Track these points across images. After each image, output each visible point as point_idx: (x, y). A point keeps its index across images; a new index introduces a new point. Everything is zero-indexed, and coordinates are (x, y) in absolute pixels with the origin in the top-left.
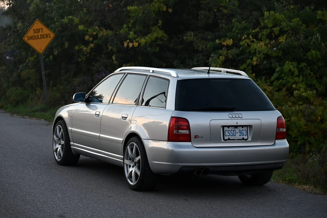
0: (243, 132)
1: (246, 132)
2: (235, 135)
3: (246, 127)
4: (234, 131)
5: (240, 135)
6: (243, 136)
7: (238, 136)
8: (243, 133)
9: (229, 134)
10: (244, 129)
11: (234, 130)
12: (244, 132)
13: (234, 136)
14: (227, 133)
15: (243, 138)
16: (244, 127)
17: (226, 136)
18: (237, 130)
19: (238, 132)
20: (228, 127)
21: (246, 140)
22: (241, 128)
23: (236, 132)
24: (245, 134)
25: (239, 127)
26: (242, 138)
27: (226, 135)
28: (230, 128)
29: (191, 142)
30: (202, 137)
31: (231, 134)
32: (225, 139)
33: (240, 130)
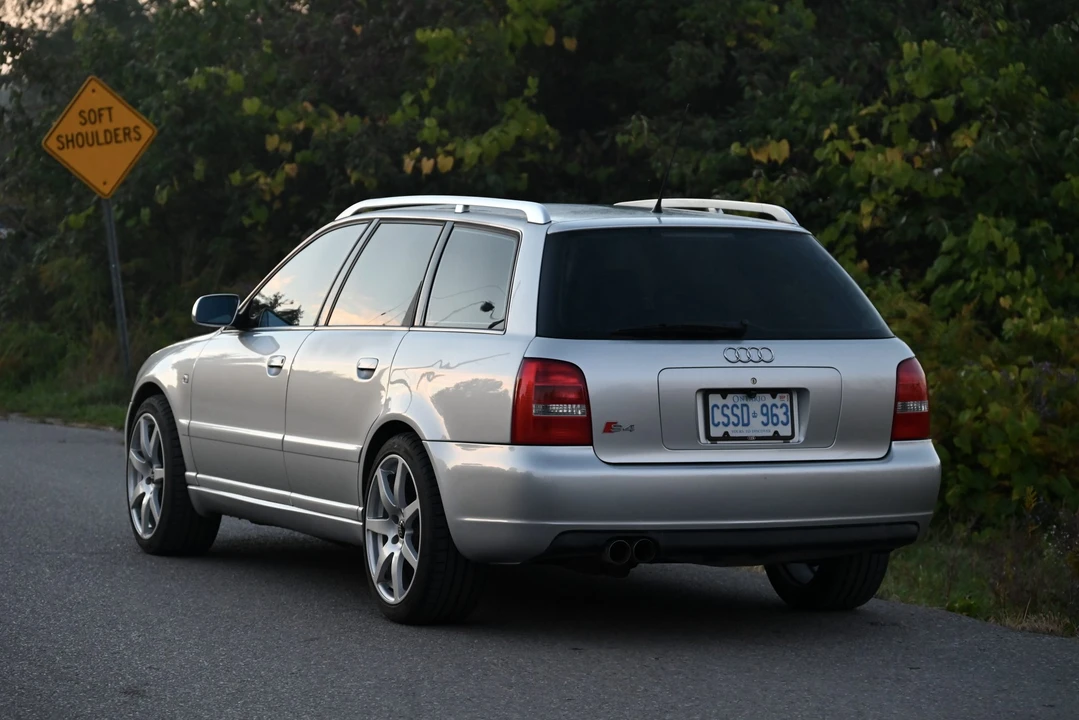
0: (775, 411)
1: (785, 414)
2: (746, 421)
3: (786, 395)
4: (745, 409)
5: (765, 421)
6: (775, 425)
7: (757, 427)
8: (776, 415)
9: (725, 420)
10: (778, 401)
11: (743, 405)
12: (780, 412)
13: (744, 425)
14: (718, 417)
15: (776, 432)
16: (779, 395)
17: (717, 425)
18: (755, 405)
19: (758, 412)
20: (724, 392)
21: (787, 439)
22: (768, 400)
23: (751, 412)
24: (783, 418)
25: (761, 395)
26: (771, 434)
27: (716, 422)
28: (730, 396)
29: (591, 444)
30: (631, 428)
31: (734, 419)
32: (712, 435)
33: (764, 405)
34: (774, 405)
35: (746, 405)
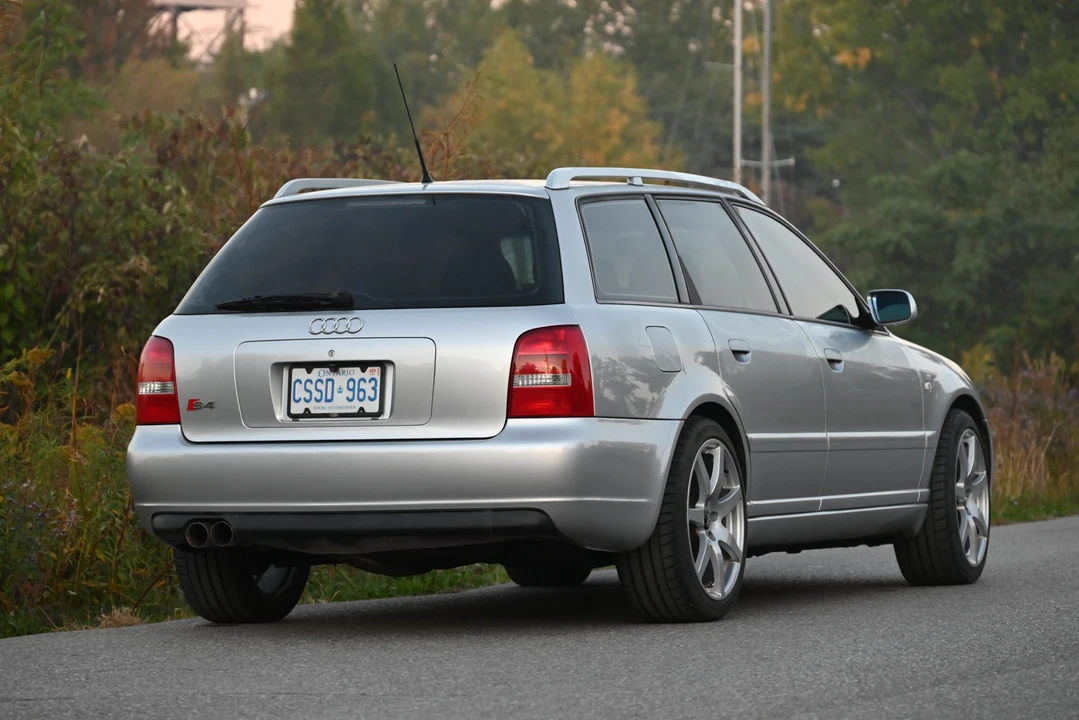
0: (363, 385)
1: (374, 388)
2: (329, 397)
3: (376, 368)
4: (330, 383)
5: (351, 397)
6: (361, 400)
7: (341, 403)
8: (363, 390)
9: (307, 396)
10: (367, 375)
11: (328, 380)
12: (368, 387)
13: (327, 401)
14: (299, 392)
15: (362, 409)
16: (369, 368)
17: (297, 401)
18: (341, 379)
19: (344, 387)
20: (309, 366)
21: (375, 416)
22: (356, 373)
23: (336, 387)
24: (370, 393)
25: (346, 369)
26: (356, 411)
27: (297, 398)
28: (316, 371)
29: (180, 423)
30: (211, 405)
31: (317, 395)
32: (293, 412)
33: (352, 380)
34: (363, 380)
35: (332, 380)
